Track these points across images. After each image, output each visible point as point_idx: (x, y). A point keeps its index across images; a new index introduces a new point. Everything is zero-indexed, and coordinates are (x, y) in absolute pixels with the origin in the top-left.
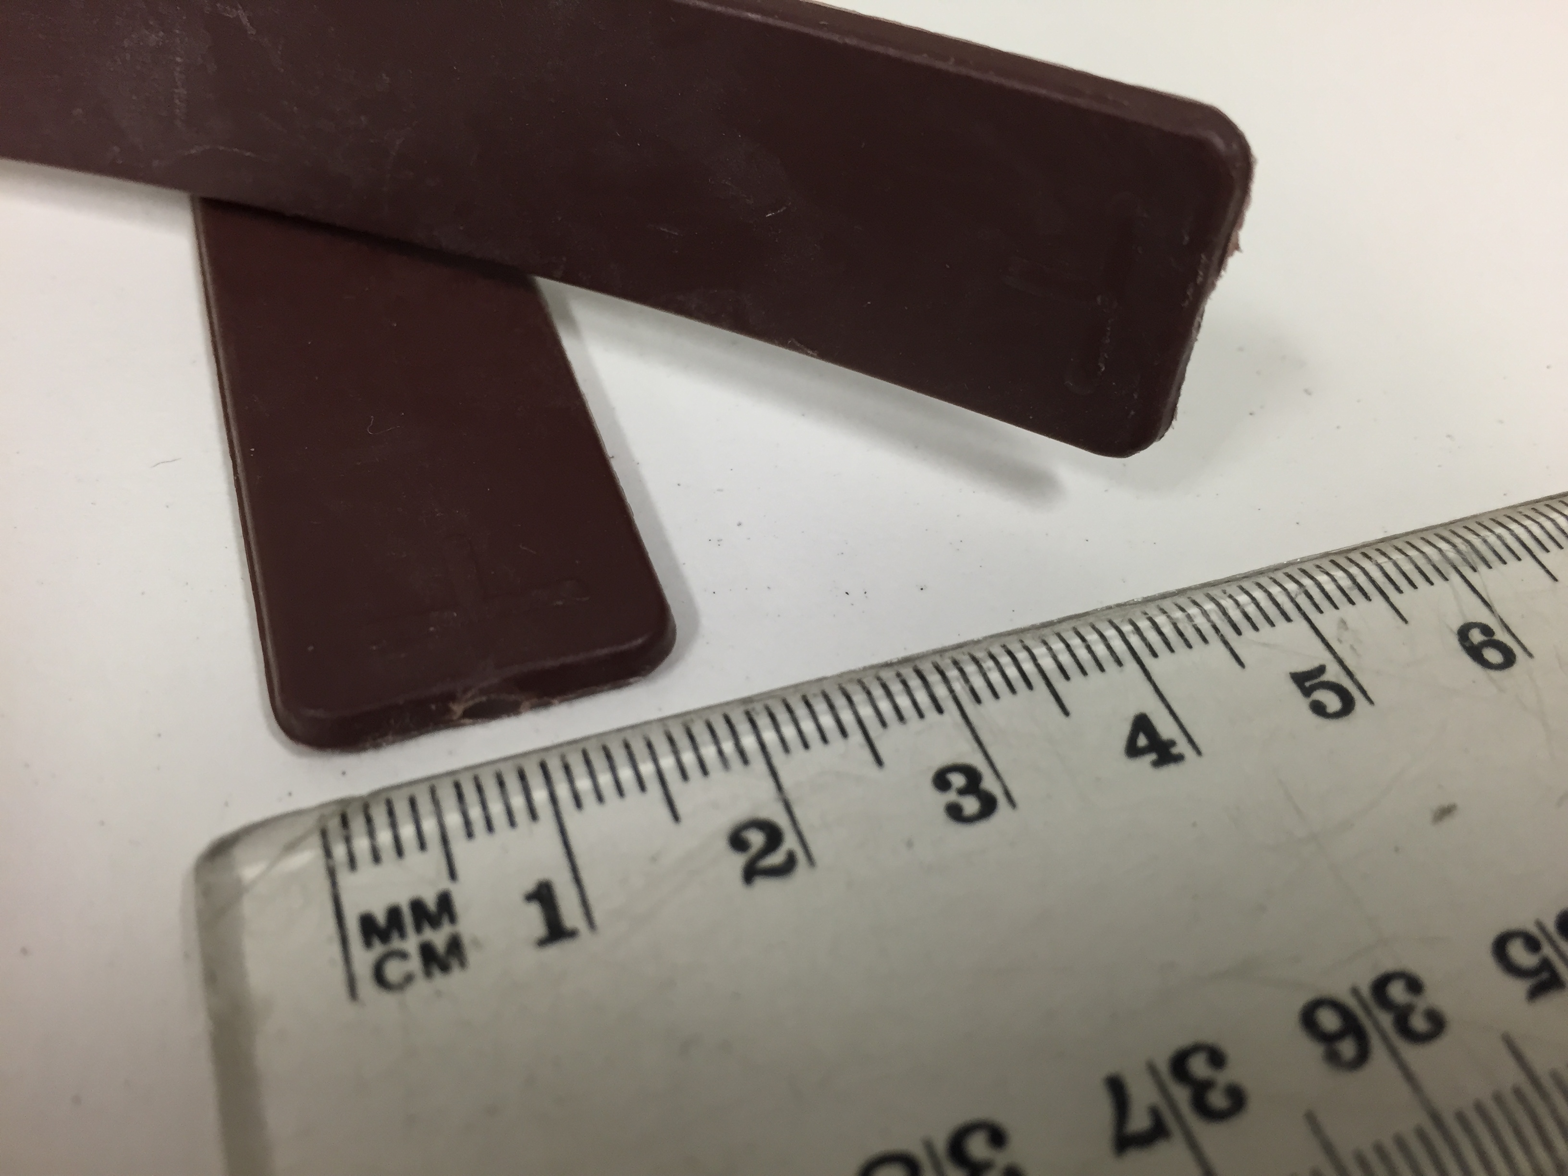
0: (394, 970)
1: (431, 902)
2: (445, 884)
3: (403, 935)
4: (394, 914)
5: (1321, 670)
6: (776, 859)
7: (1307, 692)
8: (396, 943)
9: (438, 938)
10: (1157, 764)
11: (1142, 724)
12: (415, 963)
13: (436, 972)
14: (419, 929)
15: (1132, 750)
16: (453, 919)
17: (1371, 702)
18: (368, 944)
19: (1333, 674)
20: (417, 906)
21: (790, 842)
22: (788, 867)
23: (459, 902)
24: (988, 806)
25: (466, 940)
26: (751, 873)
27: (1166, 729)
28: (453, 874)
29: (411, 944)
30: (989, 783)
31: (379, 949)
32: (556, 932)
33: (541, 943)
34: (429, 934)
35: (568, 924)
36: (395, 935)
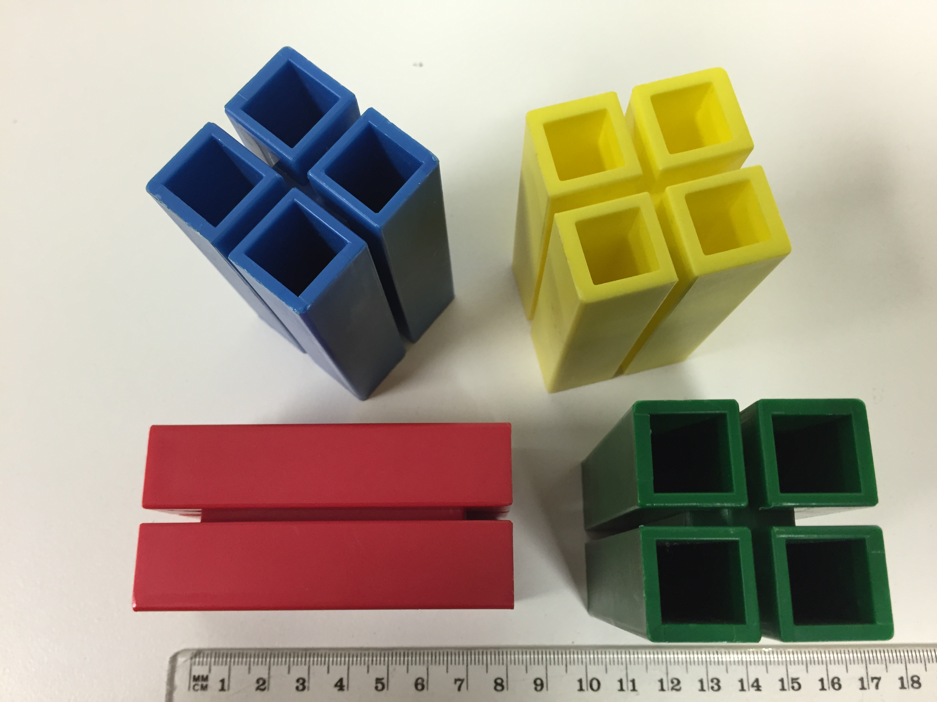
0: (196, 688)
1: (205, 676)
4: (199, 676)
5: (383, 679)
6: (263, 687)
7: (377, 683)
11: (341, 680)
15: (336, 686)
16: (207, 681)
17: (388, 690)
18: (193, 681)
19: (385, 681)
21: (266, 685)
22: (263, 690)
23: (209, 677)
24: (304, 688)
25: (208, 686)
26: (258, 688)
27: (345, 683)
28: (210, 673)
29: (200, 683)
30: (306, 684)
31: (195, 683)
32: (222, 689)
33: (220, 690)
34: (203, 683)
35: (225, 688)
36: (198, 681)
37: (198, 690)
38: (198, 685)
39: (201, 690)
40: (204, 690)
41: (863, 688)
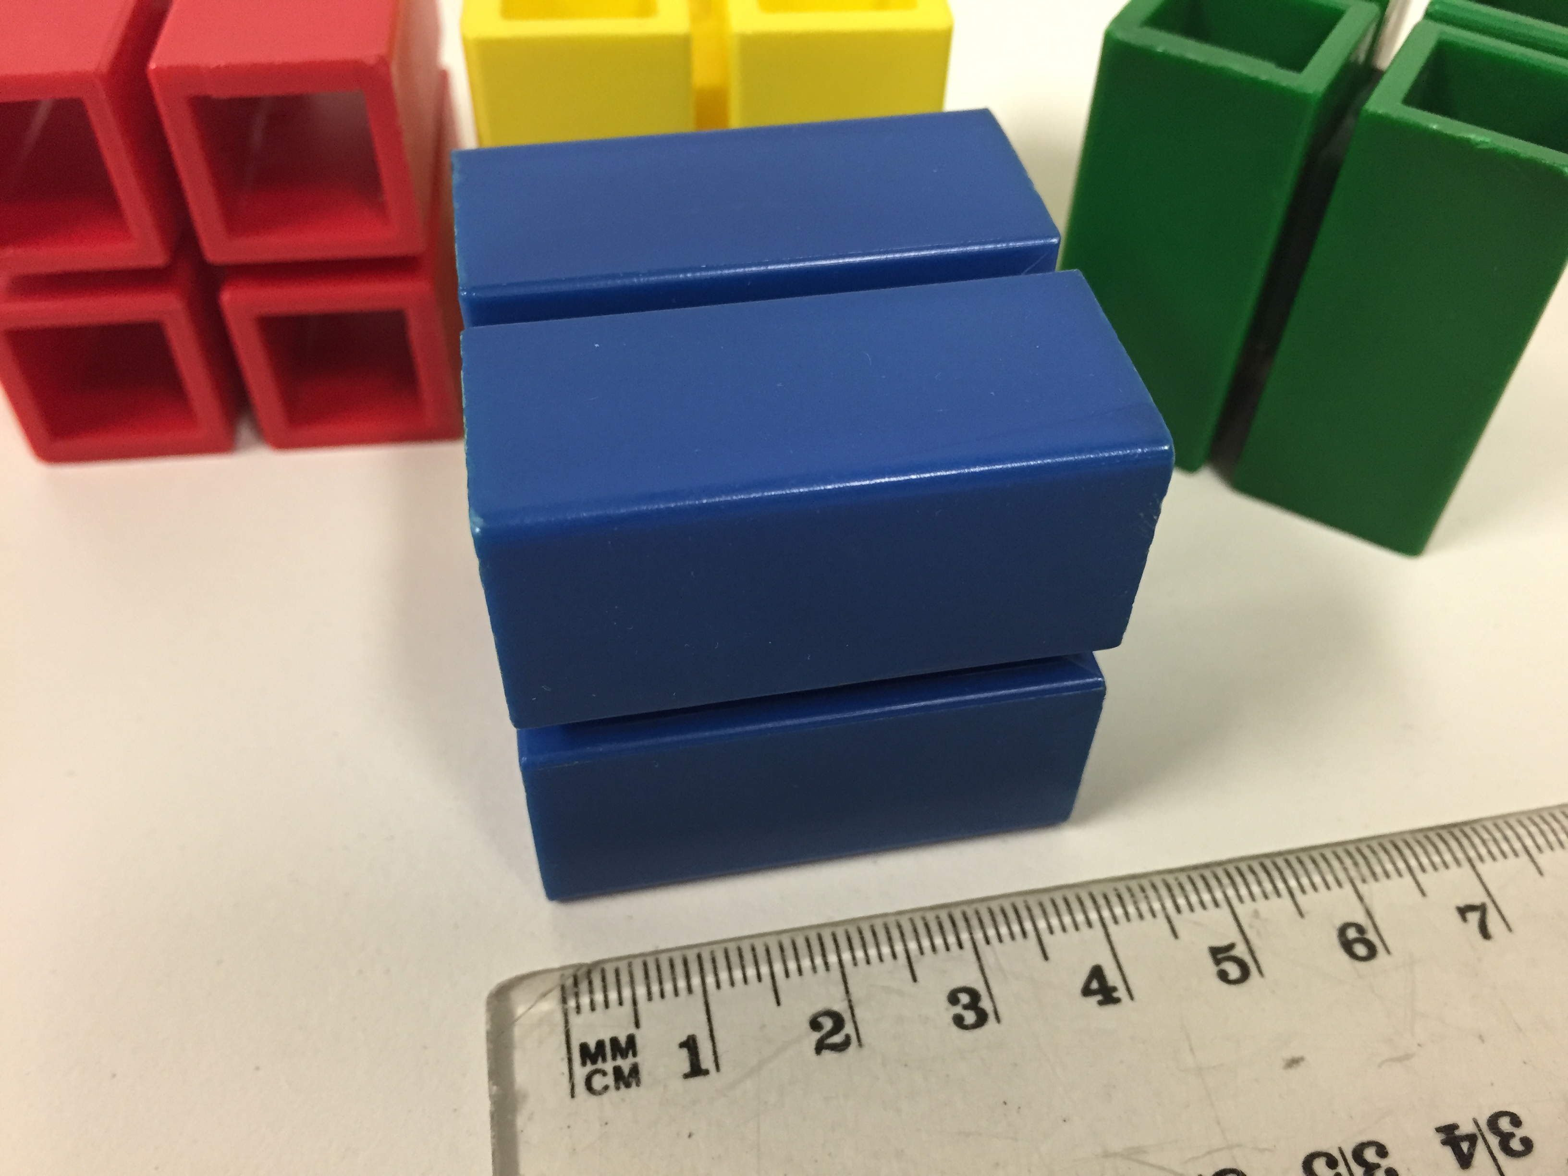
0: (598, 1082)
1: (623, 1040)
2: (632, 1030)
3: (604, 1060)
4: (600, 1044)
5: (1232, 946)
6: (837, 1039)
7: (1218, 962)
8: (600, 1065)
9: (625, 1064)
10: (1101, 1003)
11: (1097, 972)
12: (610, 1080)
13: (622, 1086)
14: (614, 1058)
15: (1087, 991)
16: (635, 1053)
17: (1262, 974)
18: (584, 1064)
19: (1240, 951)
20: (614, 1041)
21: (849, 1029)
22: (845, 1045)
23: (640, 1043)
24: (982, 1018)
25: (642, 1068)
26: (820, 1047)
27: (1113, 978)
28: (637, 1025)
29: (608, 1066)
30: (985, 1004)
31: (589, 1067)
32: (696, 1070)
33: (686, 1076)
34: (620, 1062)
35: (704, 1066)
36: (600, 1059)
37: (606, 1088)
38: (604, 1073)
39: (618, 1088)
40: (628, 1085)
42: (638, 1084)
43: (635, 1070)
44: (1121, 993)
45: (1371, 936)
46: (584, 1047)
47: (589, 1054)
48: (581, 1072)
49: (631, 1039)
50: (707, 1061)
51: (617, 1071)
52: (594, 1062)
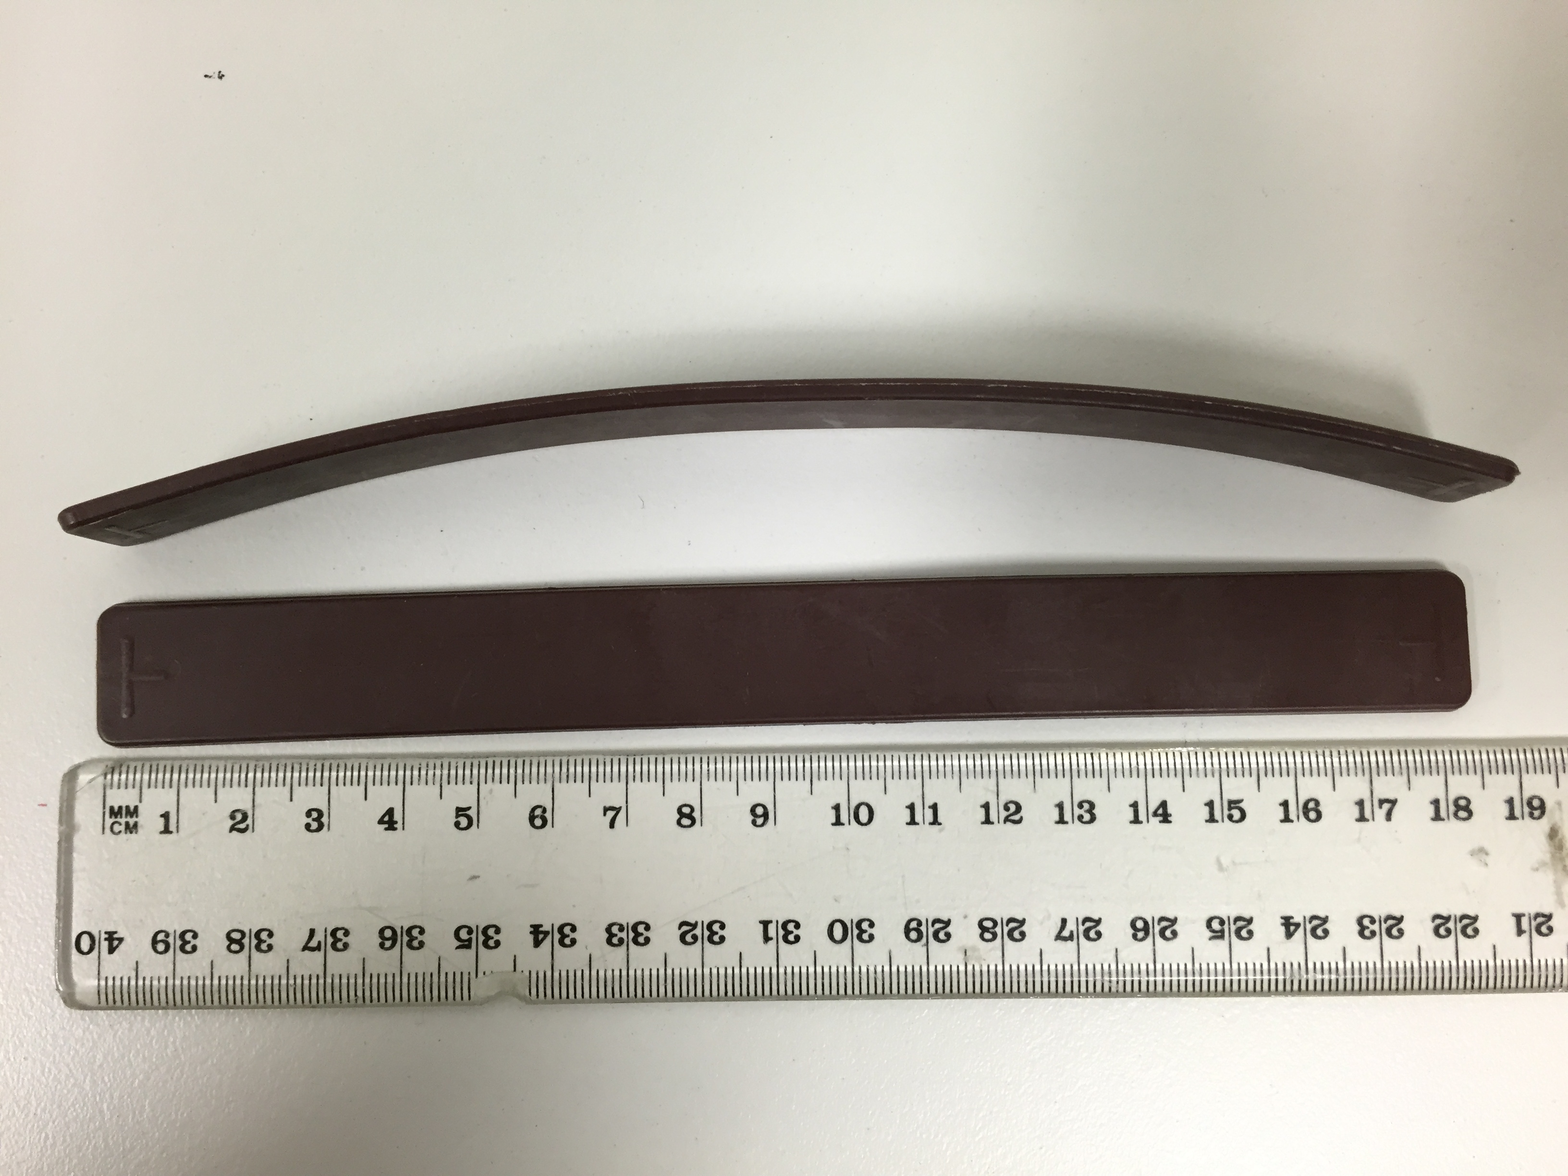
0: (117, 828)
1: (132, 808)
2: (137, 803)
3: (121, 817)
4: (120, 808)
5: (469, 809)
6: (241, 826)
7: (457, 816)
8: (118, 819)
9: (132, 821)
11: (390, 812)
12: (123, 828)
13: (128, 832)
14: (126, 817)
15: (381, 822)
16: (137, 817)
17: (478, 827)
18: (111, 817)
19: (472, 813)
20: (127, 807)
21: (249, 821)
23: (140, 810)
24: (319, 828)
25: (139, 825)
26: (232, 829)
27: (397, 816)
28: (141, 801)
29: (123, 820)
30: (324, 820)
31: (113, 820)
32: (166, 831)
33: (161, 833)
34: (129, 819)
35: (171, 829)
36: (119, 816)
37: (120, 832)
38: (120, 824)
39: (126, 833)
40: (131, 833)
41: (1362, 818)
42: (136, 833)
43: (136, 825)
44: (399, 826)
45: (548, 815)
46: (112, 808)
47: (115, 813)
48: (109, 821)
49: (136, 808)
50: (172, 827)
51: (127, 824)
52: (116, 817)
